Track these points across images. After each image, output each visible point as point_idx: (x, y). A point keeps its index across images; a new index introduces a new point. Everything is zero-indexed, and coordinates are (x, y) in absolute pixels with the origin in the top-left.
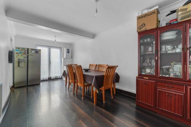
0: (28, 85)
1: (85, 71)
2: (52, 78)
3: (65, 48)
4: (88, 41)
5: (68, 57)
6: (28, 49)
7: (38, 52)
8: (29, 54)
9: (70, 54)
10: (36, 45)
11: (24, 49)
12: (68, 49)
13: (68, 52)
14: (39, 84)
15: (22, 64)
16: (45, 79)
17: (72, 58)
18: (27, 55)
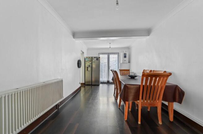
0: (92, 84)
1: (130, 78)
2: (110, 82)
3: (122, 53)
4: (143, 40)
5: (125, 62)
6: (92, 57)
7: (98, 59)
8: (93, 61)
9: (127, 59)
10: (99, 53)
11: (89, 57)
12: (124, 54)
13: (125, 57)
14: (99, 85)
15: (89, 69)
16: (105, 82)
17: (129, 62)
18: (91, 62)
